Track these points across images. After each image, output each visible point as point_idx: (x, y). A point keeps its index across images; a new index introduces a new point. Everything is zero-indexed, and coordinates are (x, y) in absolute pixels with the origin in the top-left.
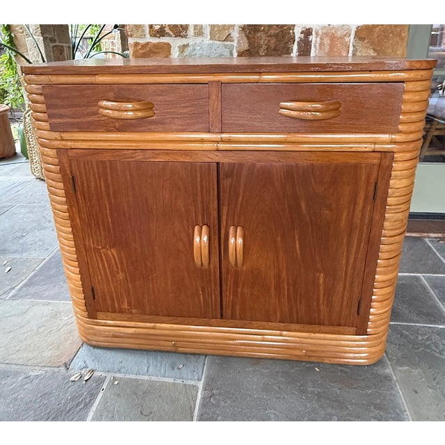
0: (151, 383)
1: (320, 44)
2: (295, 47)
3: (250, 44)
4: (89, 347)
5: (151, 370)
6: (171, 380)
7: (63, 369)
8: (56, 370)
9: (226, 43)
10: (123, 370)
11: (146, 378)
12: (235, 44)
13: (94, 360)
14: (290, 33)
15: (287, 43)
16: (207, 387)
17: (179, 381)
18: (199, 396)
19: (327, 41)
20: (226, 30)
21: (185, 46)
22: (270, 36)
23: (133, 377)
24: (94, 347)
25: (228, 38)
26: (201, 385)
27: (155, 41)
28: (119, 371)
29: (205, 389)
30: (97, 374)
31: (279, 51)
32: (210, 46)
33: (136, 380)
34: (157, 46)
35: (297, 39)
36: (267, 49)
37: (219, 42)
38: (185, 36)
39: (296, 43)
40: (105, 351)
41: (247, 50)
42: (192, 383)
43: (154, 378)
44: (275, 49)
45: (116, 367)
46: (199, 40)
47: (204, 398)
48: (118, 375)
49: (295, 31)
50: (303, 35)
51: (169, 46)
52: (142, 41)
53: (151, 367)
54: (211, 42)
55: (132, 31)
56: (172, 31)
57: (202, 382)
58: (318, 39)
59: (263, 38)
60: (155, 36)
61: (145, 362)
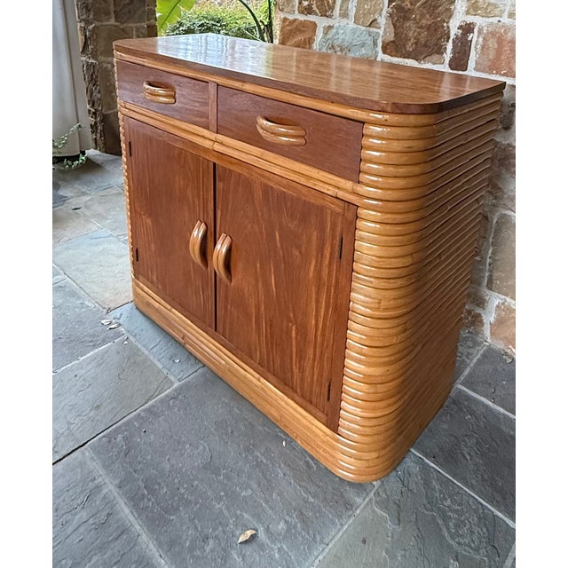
1: (483, 47)
2: (450, 46)
3: (396, 34)
4: (134, 306)
5: (155, 349)
6: (160, 366)
7: (105, 311)
8: (101, 309)
9: (372, 29)
10: (138, 337)
11: (146, 352)
12: (381, 32)
13: (127, 317)
14: (443, 27)
15: (440, 39)
16: (179, 390)
17: (165, 371)
18: (167, 392)
19: (493, 44)
20: (371, 14)
21: (330, 27)
22: (421, 27)
23: (140, 346)
24: (137, 308)
25: (373, 23)
26: (175, 385)
27: (302, 18)
28: (135, 336)
29: (176, 390)
30: (120, 328)
31: (430, 47)
32: (354, 31)
33: (139, 350)
34: (303, 24)
35: (452, 36)
36: (416, 43)
37: (363, 28)
38: (330, 16)
39: (451, 41)
40: (140, 315)
41: (392, 42)
42: (172, 378)
43: (151, 357)
44: (425, 45)
45: (136, 332)
46: (344, 21)
47: (167, 396)
48: (132, 338)
49: (450, 25)
50: (460, 31)
51: (315, 25)
52: (291, 17)
53: (158, 346)
54: (355, 26)
55: (283, 5)
56: (319, 9)
57: (180, 383)
58: (481, 39)
59: (413, 28)
60: (302, 13)
61: (158, 340)
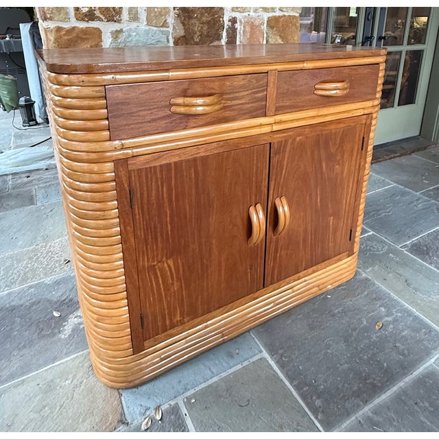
0: (225, 380)
1: (244, 31)
2: (224, 34)
3: (186, 30)
4: (130, 391)
5: (214, 370)
6: (239, 367)
9: (162, 29)
10: (189, 386)
11: (215, 379)
12: (170, 30)
13: (149, 398)
14: (220, 21)
15: (218, 30)
16: (272, 352)
17: (246, 363)
18: (272, 363)
19: (248, 29)
20: (162, 16)
22: (203, 23)
23: (203, 385)
24: (136, 386)
25: (165, 25)
26: (265, 354)
27: (82, 25)
28: (186, 390)
29: (272, 356)
30: (165, 407)
31: (211, 37)
32: (147, 32)
34: (86, 32)
35: (226, 27)
36: (201, 35)
37: (155, 28)
38: (119, 21)
39: (225, 30)
40: (153, 383)
41: (182, 37)
42: (257, 357)
43: (224, 375)
44: (208, 36)
45: (180, 388)
46: (134, 25)
47: (277, 362)
48: (188, 394)
49: (224, 19)
50: (230, 23)
51: (98, 33)
52: (66, 26)
53: (211, 367)
54: (147, 28)
55: (52, 13)
56: (104, 15)
57: (264, 352)
58: (242, 27)
59: (197, 25)
60: (83, 20)
61: (202, 367)
